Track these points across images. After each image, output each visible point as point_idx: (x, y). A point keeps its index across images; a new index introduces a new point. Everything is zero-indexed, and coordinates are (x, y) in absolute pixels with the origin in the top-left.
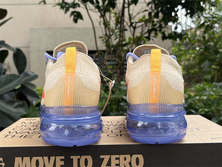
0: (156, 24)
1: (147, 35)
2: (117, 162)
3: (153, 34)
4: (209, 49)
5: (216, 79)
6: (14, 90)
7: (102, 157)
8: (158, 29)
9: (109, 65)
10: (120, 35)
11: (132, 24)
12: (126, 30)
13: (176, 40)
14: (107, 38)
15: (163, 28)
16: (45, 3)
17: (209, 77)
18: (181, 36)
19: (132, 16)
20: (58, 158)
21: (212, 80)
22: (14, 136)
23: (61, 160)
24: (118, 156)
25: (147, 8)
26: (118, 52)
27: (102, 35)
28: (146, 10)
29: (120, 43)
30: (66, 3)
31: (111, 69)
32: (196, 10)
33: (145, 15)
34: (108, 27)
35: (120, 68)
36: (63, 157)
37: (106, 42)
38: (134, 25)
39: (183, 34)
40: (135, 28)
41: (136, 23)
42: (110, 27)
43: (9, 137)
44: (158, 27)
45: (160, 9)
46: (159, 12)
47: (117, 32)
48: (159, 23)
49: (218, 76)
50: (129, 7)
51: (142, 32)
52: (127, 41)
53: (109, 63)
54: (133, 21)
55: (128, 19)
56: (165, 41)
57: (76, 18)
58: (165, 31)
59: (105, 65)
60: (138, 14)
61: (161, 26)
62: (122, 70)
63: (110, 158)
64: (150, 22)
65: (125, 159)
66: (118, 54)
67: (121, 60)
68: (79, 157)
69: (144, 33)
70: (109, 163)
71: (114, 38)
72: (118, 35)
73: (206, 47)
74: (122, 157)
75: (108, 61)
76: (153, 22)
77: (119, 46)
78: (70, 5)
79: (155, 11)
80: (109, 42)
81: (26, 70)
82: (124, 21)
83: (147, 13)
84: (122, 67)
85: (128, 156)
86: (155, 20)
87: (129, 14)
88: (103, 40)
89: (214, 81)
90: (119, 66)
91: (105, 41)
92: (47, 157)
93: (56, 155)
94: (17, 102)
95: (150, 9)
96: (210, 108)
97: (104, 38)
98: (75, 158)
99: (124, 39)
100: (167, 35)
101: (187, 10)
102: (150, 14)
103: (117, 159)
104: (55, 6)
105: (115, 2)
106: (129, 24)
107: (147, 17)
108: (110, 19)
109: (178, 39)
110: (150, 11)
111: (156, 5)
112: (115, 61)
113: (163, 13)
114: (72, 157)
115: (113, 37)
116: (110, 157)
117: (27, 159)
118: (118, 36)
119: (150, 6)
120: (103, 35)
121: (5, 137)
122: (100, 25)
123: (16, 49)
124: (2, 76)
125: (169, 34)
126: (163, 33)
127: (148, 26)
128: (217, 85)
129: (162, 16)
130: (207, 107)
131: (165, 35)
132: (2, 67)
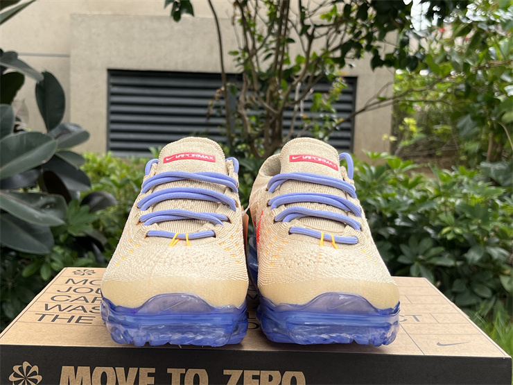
0: (360, 32)
1: (338, 54)
2: (255, 383)
3: (351, 53)
4: (476, 93)
5: (488, 154)
7: (226, 372)
8: (364, 43)
9: (249, 116)
10: (277, 49)
11: (305, 28)
12: (292, 41)
14: (247, 55)
15: (375, 39)
17: (474, 147)
18: (414, 62)
19: (306, 12)
20: (144, 371)
21: (481, 155)
22: (57, 317)
23: (150, 375)
24: (256, 373)
26: (271, 88)
27: (236, 48)
29: (276, 67)
31: (253, 126)
33: (338, 9)
34: (252, 29)
35: (272, 126)
36: (153, 370)
37: (245, 64)
38: (310, 31)
39: (418, 56)
40: (311, 38)
41: (316, 26)
42: (255, 31)
43: (48, 319)
44: (363, 38)
46: (368, 5)
47: (271, 42)
48: (368, 29)
51: (328, 46)
52: (293, 63)
53: (249, 111)
54: (307, 22)
55: (297, 15)
56: (378, 69)
57: (177, 10)
58: (379, 47)
59: (240, 116)
60: (321, 6)
61: (369, 37)
62: (277, 129)
63: (242, 375)
64: (346, 22)
65: (271, 378)
66: (272, 93)
67: (276, 107)
68: (183, 371)
69: (330, 49)
71: (265, 55)
72: (273, 49)
74: (265, 375)
75: (247, 106)
77: (274, 75)
79: (360, 3)
80: (252, 64)
81: (63, 121)
82: (287, 20)
83: (341, 6)
84: (277, 123)
85: (276, 374)
86: (359, 22)
87: (301, 7)
88: (239, 59)
89: (484, 159)
90: (271, 121)
91: (242, 61)
92: (123, 368)
93: (139, 366)
94: (43, 196)
96: (467, 226)
97: (240, 55)
98: (175, 373)
99: (285, 57)
100: (383, 58)
101: (431, 6)
102: (347, 8)
103: (255, 377)
106: (299, 27)
108: (256, 12)
109: (407, 69)
112: (262, 108)
113: (375, 8)
114: (169, 371)
115: (261, 54)
116: (243, 373)
117: (84, 371)
118: (273, 52)
120: (240, 48)
121: (40, 320)
122: (233, 24)
123: (43, 73)
124: (12, 135)
125: (387, 55)
126: (376, 52)
127: (343, 32)
128: (490, 168)
129: (375, 13)
130: (460, 223)
131: (379, 57)
132: (11, 115)
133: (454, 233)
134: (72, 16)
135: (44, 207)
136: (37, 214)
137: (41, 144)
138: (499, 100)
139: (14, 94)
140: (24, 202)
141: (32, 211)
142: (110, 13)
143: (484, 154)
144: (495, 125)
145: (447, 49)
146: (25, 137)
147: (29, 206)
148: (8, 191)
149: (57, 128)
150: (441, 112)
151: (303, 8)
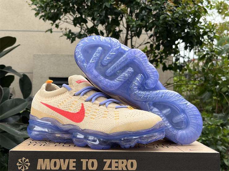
0: (158, 55)
2: (116, 165)
4: (209, 81)
5: (216, 110)
6: (19, 114)
7: (105, 160)
8: (159, 60)
13: (176, 71)
15: (164, 59)
16: (51, 32)
17: (210, 108)
18: (181, 67)
20: (71, 161)
21: (213, 111)
22: (35, 145)
23: (74, 162)
24: (117, 160)
25: (149, 41)
28: (148, 43)
30: (73, 34)
32: (195, 44)
33: (148, 46)
36: (75, 160)
43: (32, 145)
44: (159, 59)
45: (161, 42)
46: (160, 44)
48: (160, 54)
49: (219, 107)
50: (131, 38)
56: (165, 71)
58: (166, 62)
60: (140, 45)
61: (161, 58)
63: (111, 162)
64: (151, 53)
65: (123, 163)
68: (87, 160)
70: (110, 166)
73: (205, 78)
74: (120, 161)
76: (155, 53)
78: (76, 35)
79: (157, 43)
83: (148, 45)
85: (125, 161)
86: (156, 51)
92: (63, 159)
93: (69, 159)
94: (22, 125)
95: (152, 41)
96: (207, 137)
98: (84, 161)
100: (167, 66)
101: (186, 44)
102: (151, 46)
103: (116, 162)
104: (62, 36)
105: (119, 33)
107: (149, 49)
109: (178, 70)
110: (152, 43)
111: (157, 38)
113: (163, 46)
114: (82, 160)
116: (111, 160)
117: (47, 161)
119: (152, 38)
121: (29, 145)
123: (23, 75)
124: (9, 100)
125: (169, 65)
126: (164, 64)
127: (150, 57)
128: (217, 116)
129: (163, 48)
130: (204, 136)
131: (166, 66)
132: (9, 92)
133: (202, 140)
134: (34, 56)
135: (22, 129)
136: (19, 133)
137: (21, 103)
138: (219, 83)
139: (10, 85)
140: (14, 128)
141: (17, 131)
142: (50, 54)
143: (214, 111)
144: (218, 94)
145: (196, 67)
146: (14, 101)
147: (16, 129)
148: (6, 123)
149: (28, 98)
150: (195, 95)
151: (133, 46)
